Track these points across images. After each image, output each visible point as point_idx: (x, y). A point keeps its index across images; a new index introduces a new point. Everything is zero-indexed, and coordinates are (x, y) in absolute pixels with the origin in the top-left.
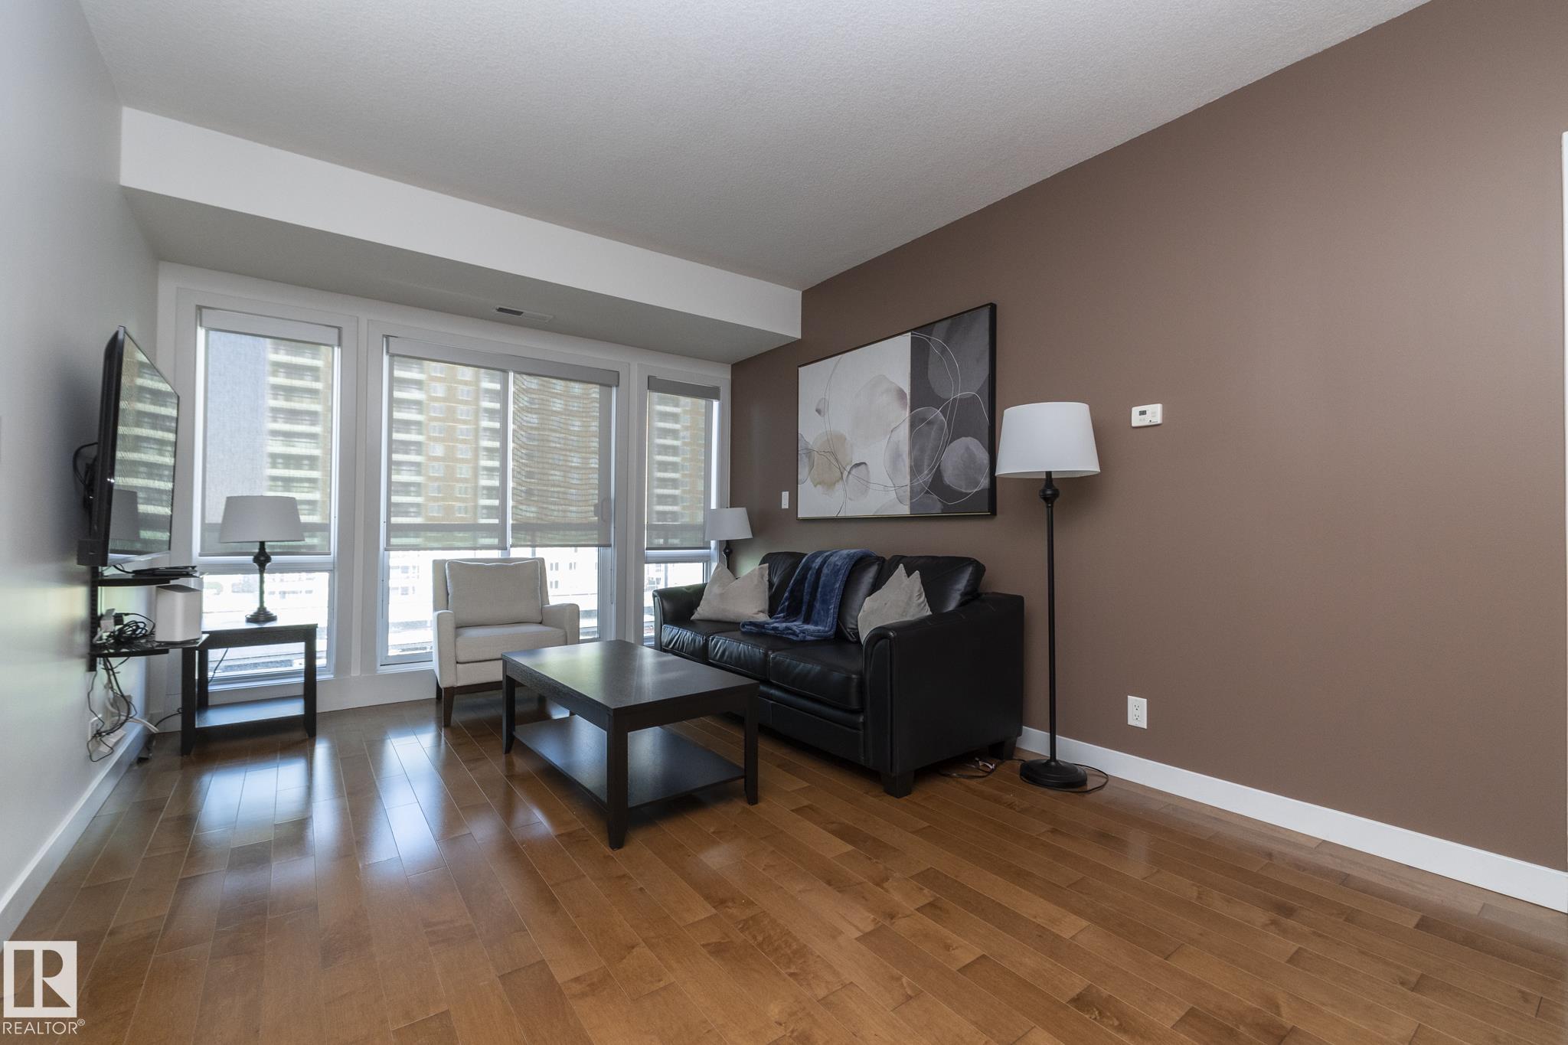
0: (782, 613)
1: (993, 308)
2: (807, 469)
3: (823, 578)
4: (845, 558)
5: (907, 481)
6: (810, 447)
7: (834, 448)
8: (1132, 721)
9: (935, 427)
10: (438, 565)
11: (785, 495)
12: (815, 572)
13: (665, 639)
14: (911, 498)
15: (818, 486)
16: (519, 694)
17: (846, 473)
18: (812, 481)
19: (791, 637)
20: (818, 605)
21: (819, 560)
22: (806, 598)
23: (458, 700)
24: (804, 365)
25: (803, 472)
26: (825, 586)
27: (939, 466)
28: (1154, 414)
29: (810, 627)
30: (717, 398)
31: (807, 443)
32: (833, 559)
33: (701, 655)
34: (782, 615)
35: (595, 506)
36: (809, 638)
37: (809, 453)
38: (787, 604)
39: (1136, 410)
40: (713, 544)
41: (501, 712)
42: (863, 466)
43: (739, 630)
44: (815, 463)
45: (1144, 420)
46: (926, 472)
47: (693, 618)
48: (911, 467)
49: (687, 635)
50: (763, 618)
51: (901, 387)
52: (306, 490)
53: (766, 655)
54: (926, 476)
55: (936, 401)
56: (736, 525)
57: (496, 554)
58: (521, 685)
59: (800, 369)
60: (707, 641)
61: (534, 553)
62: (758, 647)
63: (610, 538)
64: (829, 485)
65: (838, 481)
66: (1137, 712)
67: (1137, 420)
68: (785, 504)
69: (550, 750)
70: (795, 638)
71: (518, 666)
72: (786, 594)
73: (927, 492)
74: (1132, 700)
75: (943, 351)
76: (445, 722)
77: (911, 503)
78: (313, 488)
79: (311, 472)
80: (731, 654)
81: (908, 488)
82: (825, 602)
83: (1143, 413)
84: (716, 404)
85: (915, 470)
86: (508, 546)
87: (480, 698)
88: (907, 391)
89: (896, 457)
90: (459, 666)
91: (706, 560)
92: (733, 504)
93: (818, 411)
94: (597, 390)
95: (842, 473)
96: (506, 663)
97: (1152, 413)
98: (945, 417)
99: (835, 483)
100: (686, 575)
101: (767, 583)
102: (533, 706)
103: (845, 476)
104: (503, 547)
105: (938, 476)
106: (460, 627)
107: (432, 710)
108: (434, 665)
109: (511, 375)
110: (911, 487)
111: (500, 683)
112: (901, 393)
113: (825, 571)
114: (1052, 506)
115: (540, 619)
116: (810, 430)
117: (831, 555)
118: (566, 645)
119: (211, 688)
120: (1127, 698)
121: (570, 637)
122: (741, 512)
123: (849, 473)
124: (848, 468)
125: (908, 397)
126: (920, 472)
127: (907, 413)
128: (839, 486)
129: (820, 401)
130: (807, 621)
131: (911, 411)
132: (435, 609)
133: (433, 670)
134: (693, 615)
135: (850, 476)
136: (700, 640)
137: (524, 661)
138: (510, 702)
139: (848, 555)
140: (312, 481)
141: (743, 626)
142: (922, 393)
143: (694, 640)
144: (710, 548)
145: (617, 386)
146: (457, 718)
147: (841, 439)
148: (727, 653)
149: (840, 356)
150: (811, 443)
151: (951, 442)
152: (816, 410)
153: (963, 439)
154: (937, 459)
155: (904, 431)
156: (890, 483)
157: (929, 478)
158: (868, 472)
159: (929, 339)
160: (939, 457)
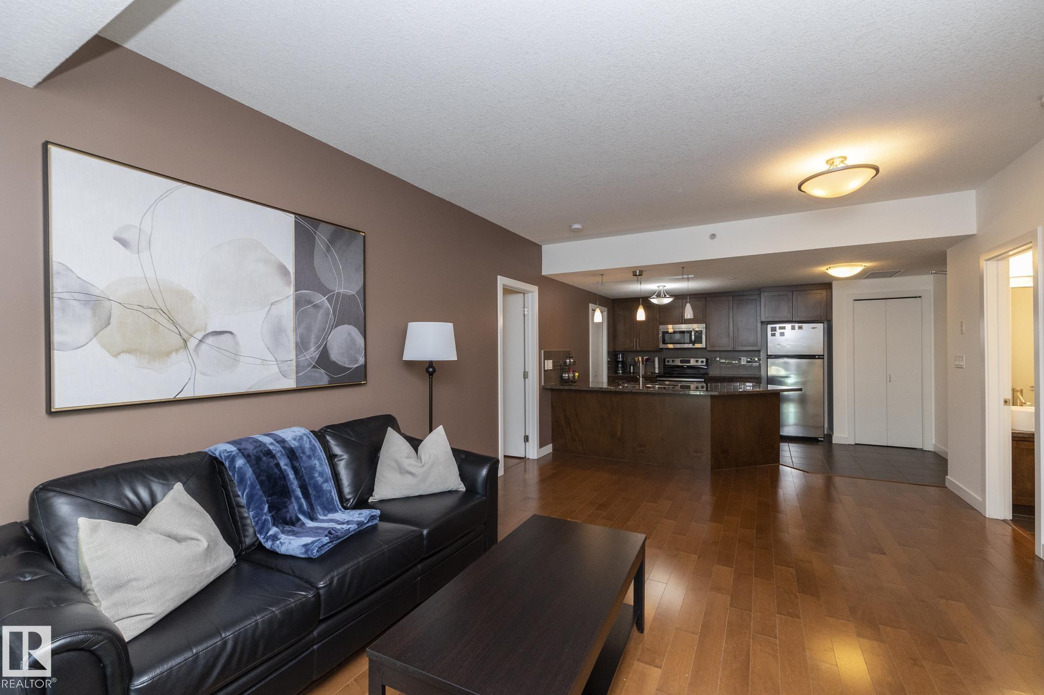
1: (365, 236)
5: (293, 355)
9: (322, 311)
14: (297, 372)
15: (125, 356)
17: (192, 342)
25: (74, 331)
27: (326, 345)
42: (224, 335)
44: (115, 320)
46: (313, 349)
48: (296, 343)
51: (284, 264)
54: (313, 353)
55: (321, 288)
64: (155, 355)
73: (314, 367)
75: (328, 248)
77: (296, 377)
81: (294, 363)
85: (301, 346)
88: (291, 268)
89: (278, 332)
93: (122, 242)
95: (184, 340)
98: (331, 306)
99: (168, 354)
103: (193, 347)
105: (325, 353)
110: (297, 362)
112: (283, 270)
114: (432, 377)
123: (199, 342)
124: (200, 335)
125: (293, 276)
126: (307, 349)
127: (291, 291)
129: (127, 228)
131: (296, 291)
135: (204, 347)
142: (307, 278)
147: (184, 295)
151: (336, 327)
152: (117, 239)
153: (346, 326)
154: (324, 338)
155: (287, 308)
156: (271, 357)
157: (316, 355)
158: (237, 343)
159: (315, 233)
160: (325, 338)
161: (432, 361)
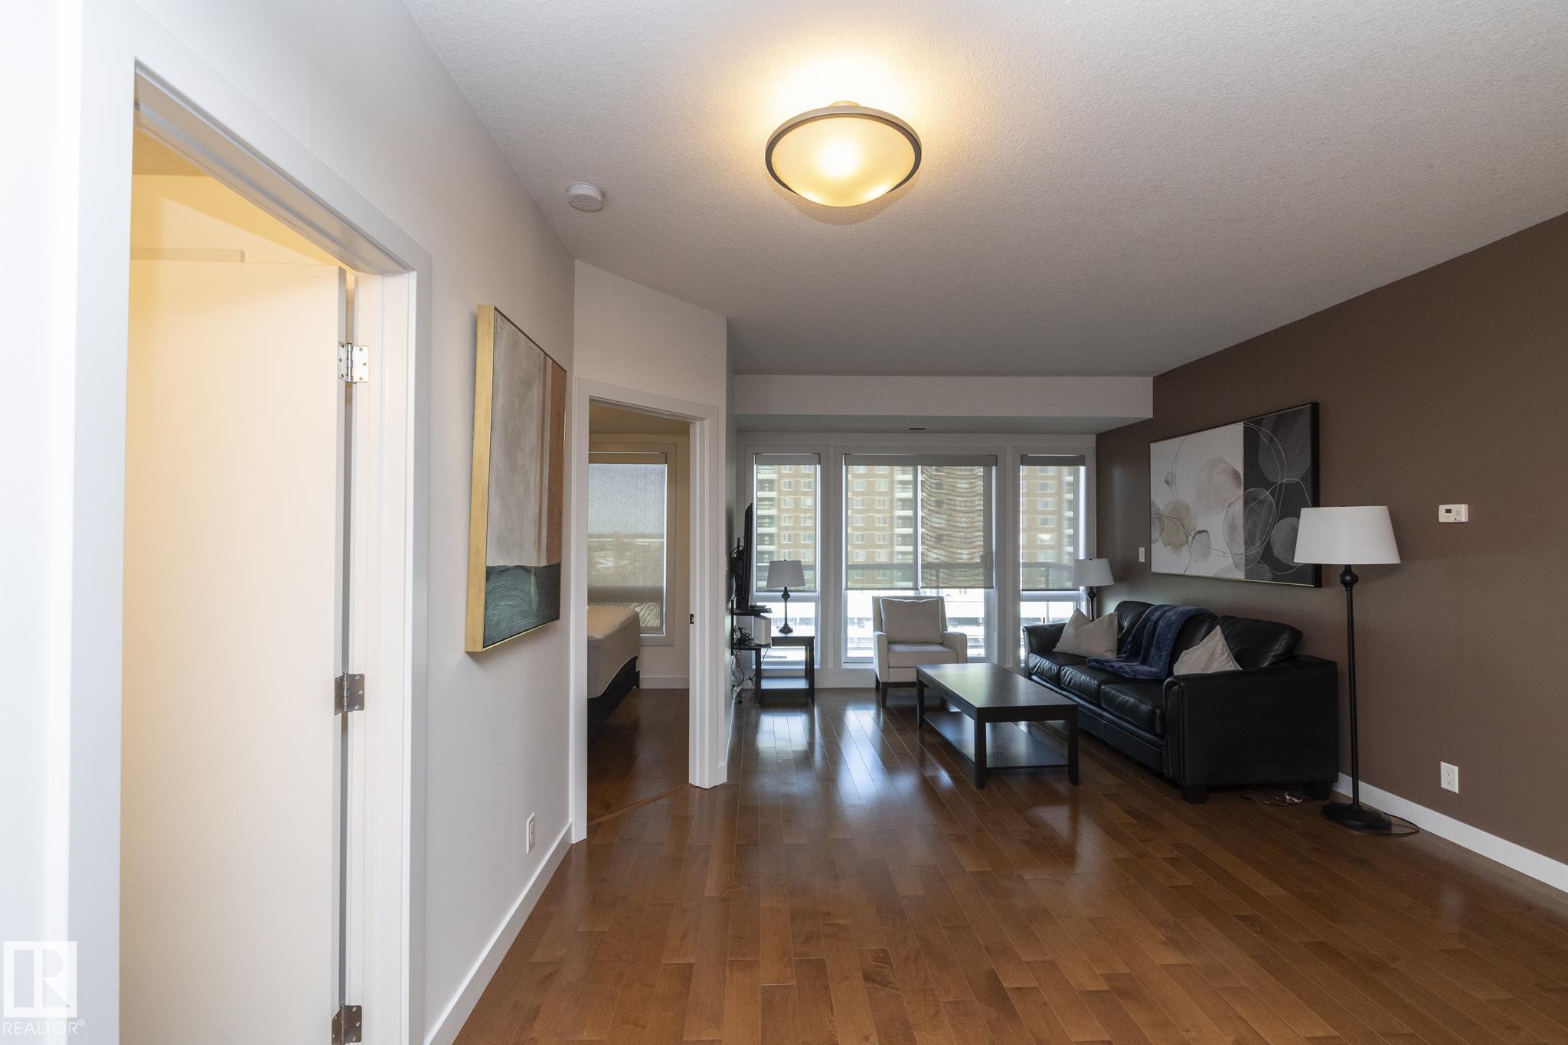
0: (1125, 653)
1: (1315, 408)
2: (1158, 531)
3: (1158, 630)
4: (1179, 615)
5: (1242, 550)
6: (1160, 512)
7: (1180, 516)
8: (1444, 785)
9: (1265, 506)
10: (876, 600)
11: (1142, 550)
12: (1153, 623)
13: (1031, 665)
14: (1246, 565)
15: (1168, 546)
16: (926, 692)
17: (1190, 538)
18: (1163, 542)
19: (1124, 674)
20: (1153, 651)
21: (1158, 613)
22: (1144, 643)
23: (890, 691)
24: (1155, 441)
25: (1155, 533)
26: (1159, 635)
27: (1269, 540)
28: (1458, 513)
29: (1146, 668)
30: (1083, 464)
31: (1158, 509)
32: (1169, 614)
33: (1056, 680)
34: (1125, 655)
35: (981, 556)
36: (1140, 677)
37: (1160, 517)
38: (1129, 647)
39: (1442, 508)
40: (1082, 588)
41: (915, 702)
42: (1204, 534)
43: (1086, 664)
44: (1165, 526)
45: (1449, 517)
46: (1258, 544)
47: (1054, 650)
48: (1245, 539)
49: (1046, 663)
50: (1111, 656)
51: (1236, 467)
52: (767, 507)
53: (1099, 686)
54: (1258, 548)
55: (1266, 484)
56: (1100, 574)
57: (911, 593)
58: (927, 686)
59: (1151, 444)
60: (1060, 669)
61: (938, 593)
62: (1094, 679)
63: (992, 584)
64: (1177, 547)
65: (1184, 544)
66: (1450, 777)
67: (1443, 517)
68: (1142, 559)
69: (948, 732)
70: (1127, 676)
71: (925, 675)
72: (1130, 639)
73: (1259, 562)
74: (1445, 766)
75: (1271, 441)
76: (883, 705)
77: (1246, 570)
78: (772, 505)
79: (770, 493)
80: (1075, 682)
81: (1243, 556)
82: (1158, 649)
83: (1448, 511)
84: (1082, 469)
85: (1249, 542)
86: (919, 588)
87: (903, 692)
88: (1241, 473)
89: (1232, 528)
90: (890, 669)
91: (1076, 600)
92: (1100, 555)
93: (1167, 482)
94: (982, 470)
95: (1187, 538)
96: (918, 672)
97: (1457, 512)
98: (1274, 498)
99: (1181, 546)
100: (1061, 612)
101: (1117, 628)
102: (937, 703)
103: (1190, 541)
104: (916, 588)
105: (1268, 549)
106: (891, 642)
107: (873, 695)
108: (875, 666)
109: (919, 467)
110: (1246, 556)
111: (915, 683)
112: (1235, 473)
113: (1161, 623)
114: (1351, 590)
115: (941, 641)
116: (1160, 497)
117: (1168, 610)
118: (958, 663)
119: (763, 667)
120: (1440, 764)
121: (960, 657)
122: (1103, 563)
123: (1193, 538)
124: (1193, 534)
125: (1242, 477)
126: (1253, 544)
127: (1241, 491)
128: (1185, 548)
129: (1168, 474)
130: (1144, 662)
131: (1245, 490)
132: (875, 630)
133: (874, 670)
134: (1054, 647)
135: (1194, 541)
136: (1055, 668)
137: (930, 671)
138: (921, 697)
139: (1182, 612)
140: (771, 499)
141: (1089, 662)
142: (1254, 476)
143: (1050, 668)
144: (1079, 590)
145: (996, 465)
146: (889, 703)
147: (1187, 508)
148: (1073, 681)
149: (1184, 437)
150: (1161, 508)
151: (1279, 521)
152: (1166, 482)
153: (1289, 519)
154: (1267, 534)
155: (1239, 507)
156: (1228, 551)
157: (1261, 550)
158: (1209, 540)
159: (1259, 430)
160: (1269, 533)
161: (1349, 565)
